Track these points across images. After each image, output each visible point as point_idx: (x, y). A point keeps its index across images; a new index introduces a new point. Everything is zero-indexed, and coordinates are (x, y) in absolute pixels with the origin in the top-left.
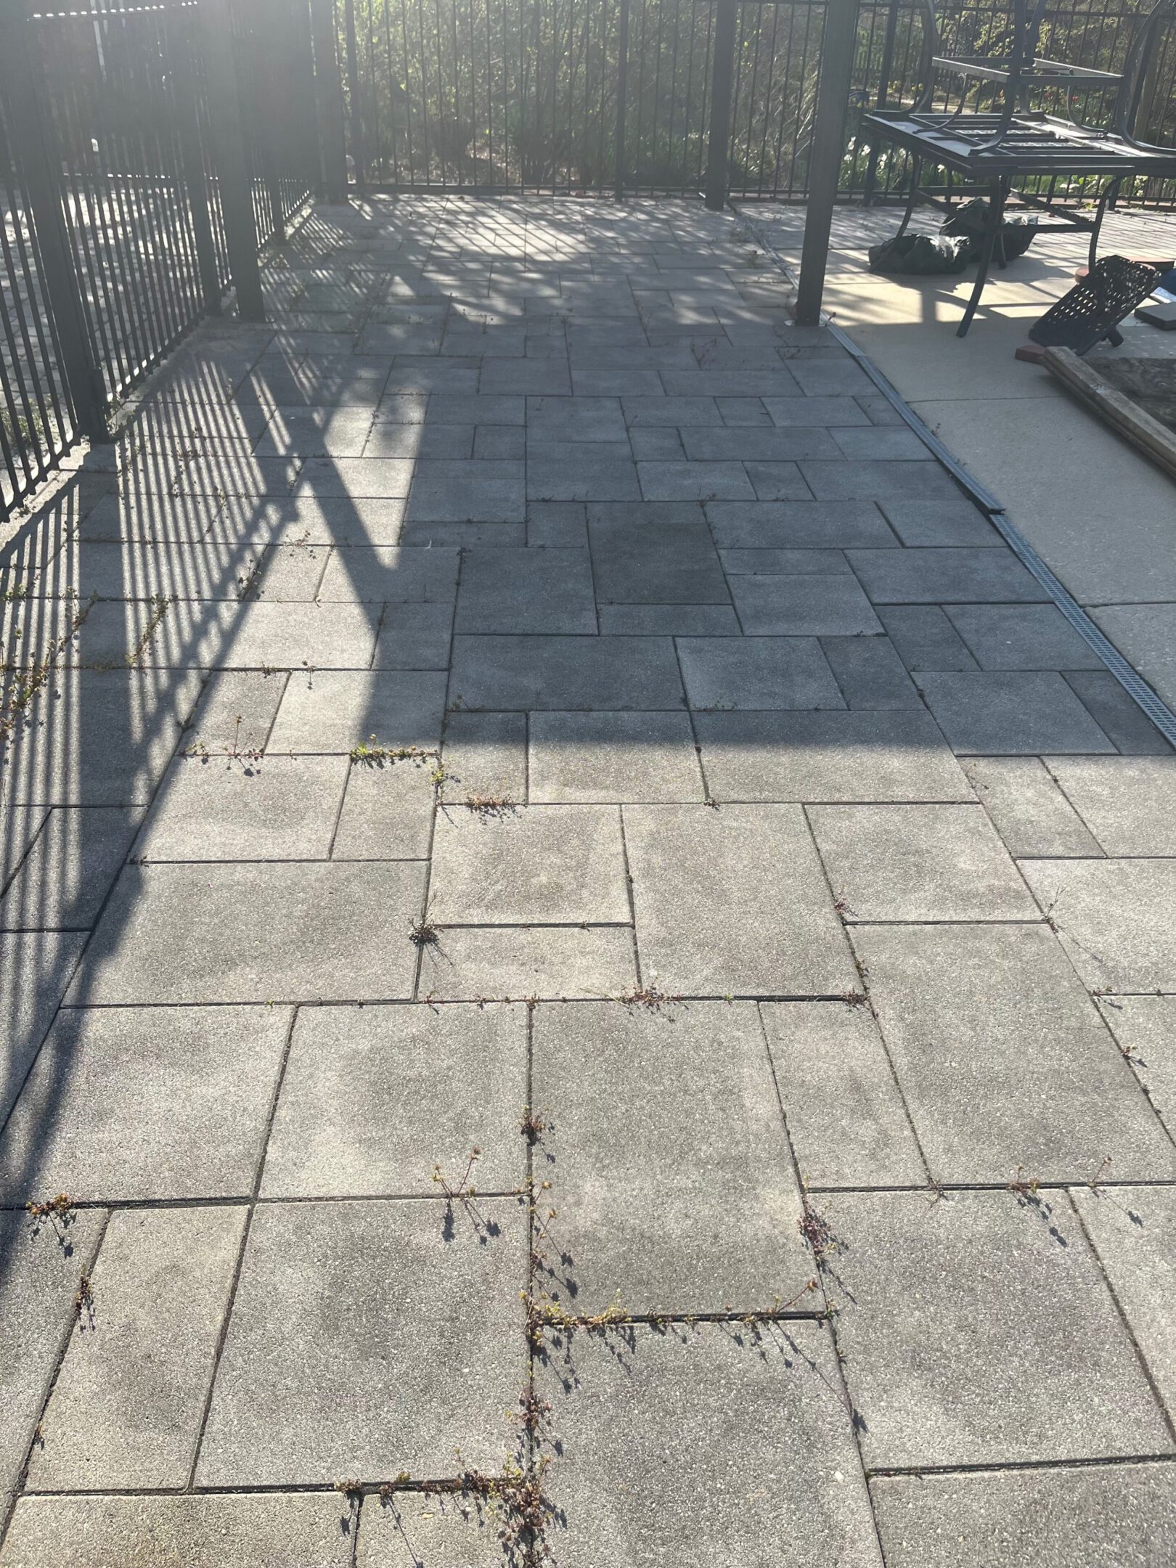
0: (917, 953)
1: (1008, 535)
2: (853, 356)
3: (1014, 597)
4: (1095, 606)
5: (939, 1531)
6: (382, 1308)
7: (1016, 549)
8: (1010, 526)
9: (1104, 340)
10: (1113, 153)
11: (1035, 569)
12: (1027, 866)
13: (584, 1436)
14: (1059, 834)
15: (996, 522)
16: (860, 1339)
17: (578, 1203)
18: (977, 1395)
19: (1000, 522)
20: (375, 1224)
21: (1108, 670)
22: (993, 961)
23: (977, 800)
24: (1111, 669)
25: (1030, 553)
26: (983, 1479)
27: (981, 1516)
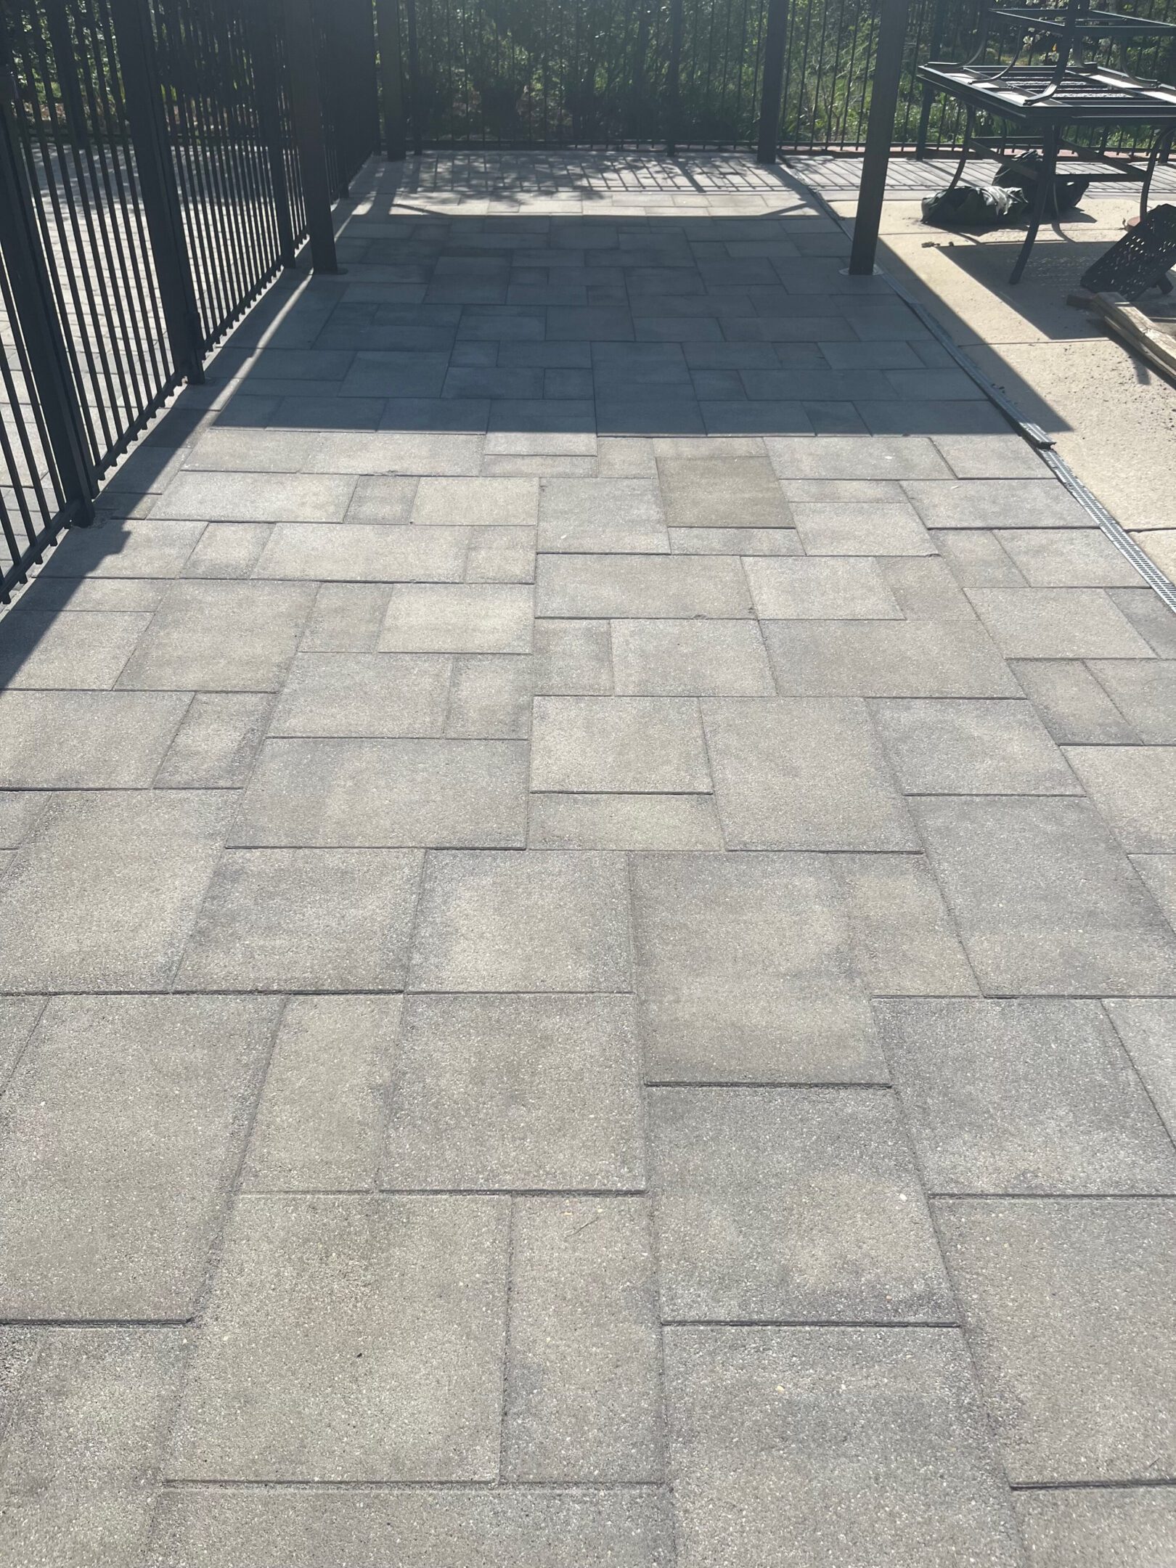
0: (969, 819)
1: (1057, 467)
2: (906, 303)
3: (1061, 523)
4: (1139, 531)
5: (988, 1239)
6: (519, 1071)
7: (1064, 481)
8: (1059, 461)
9: (1154, 286)
10: (1167, 103)
11: (1081, 497)
12: (1072, 751)
13: (691, 1164)
14: (1100, 725)
15: (1045, 455)
16: (920, 1104)
17: (678, 1001)
18: (1020, 1145)
19: (1049, 456)
20: (508, 1012)
21: (1151, 588)
22: (1037, 826)
23: (1024, 696)
24: (1153, 586)
25: (1077, 483)
26: (1025, 1204)
27: (1023, 1230)
